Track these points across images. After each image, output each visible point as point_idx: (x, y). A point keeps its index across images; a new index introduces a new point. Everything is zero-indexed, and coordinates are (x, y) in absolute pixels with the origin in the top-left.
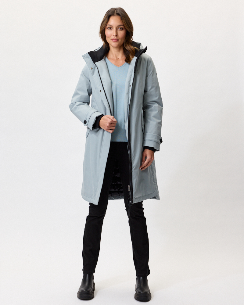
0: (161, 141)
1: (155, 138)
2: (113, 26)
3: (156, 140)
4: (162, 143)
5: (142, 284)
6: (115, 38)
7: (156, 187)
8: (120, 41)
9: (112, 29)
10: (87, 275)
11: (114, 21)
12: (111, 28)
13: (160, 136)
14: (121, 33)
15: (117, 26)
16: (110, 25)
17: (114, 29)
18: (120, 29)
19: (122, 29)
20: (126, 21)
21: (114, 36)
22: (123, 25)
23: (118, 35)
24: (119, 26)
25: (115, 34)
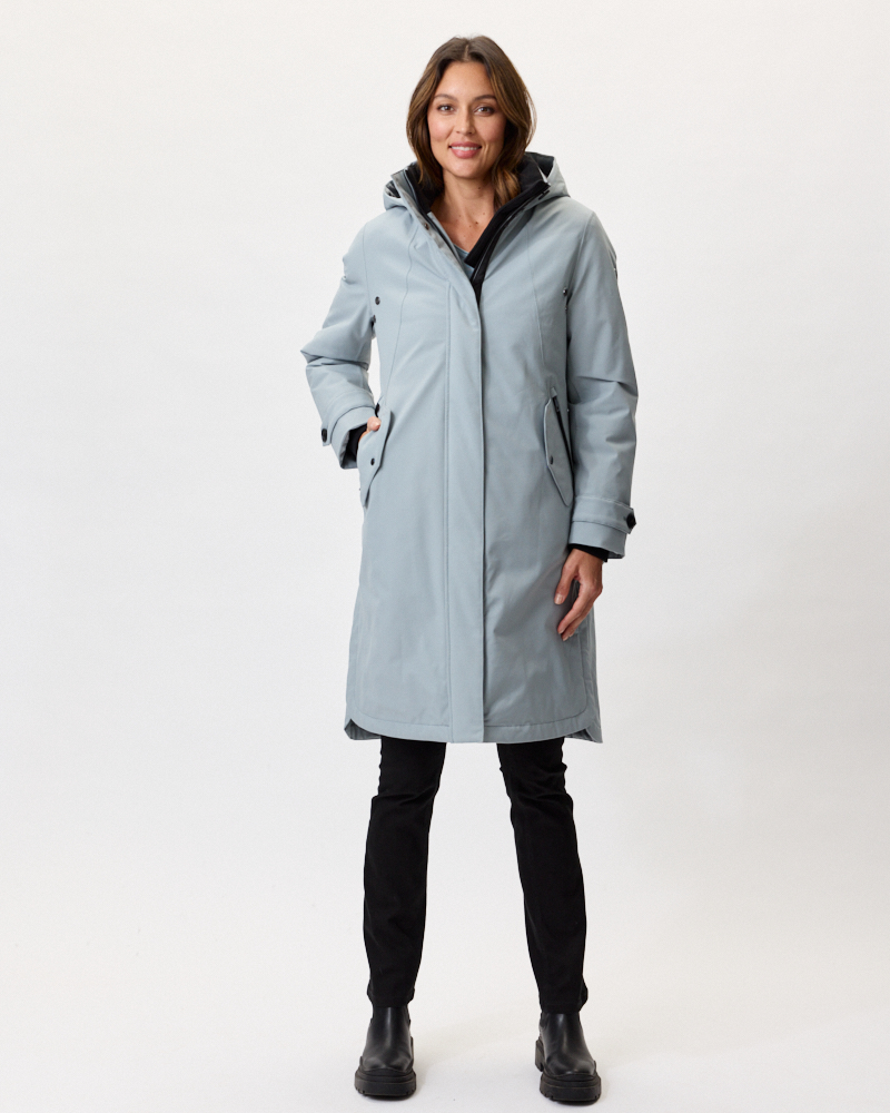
0: (631, 521)
1: (609, 514)
2: (456, 100)
3: (613, 520)
4: (635, 528)
5: (565, 1039)
6: (467, 140)
7: (592, 697)
8: (484, 151)
9: (455, 110)
10: (389, 1009)
11: (462, 83)
12: (450, 108)
13: (628, 504)
14: (487, 126)
15: (470, 99)
16: (446, 96)
17: (463, 110)
18: (485, 109)
19: (489, 110)
20: (503, 80)
21: (461, 136)
22: (494, 97)
23: (476, 132)
24: (479, 99)
25: (463, 126)
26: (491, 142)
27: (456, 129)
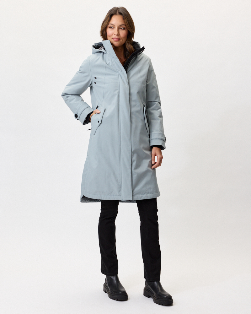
1: (162, 136)
2: (114, 25)
6: (117, 37)
8: (121, 40)
9: (114, 28)
11: (116, 21)
14: (123, 33)
15: (118, 25)
16: (112, 24)
17: (116, 28)
19: (123, 29)
20: (128, 20)
21: (115, 36)
22: (125, 25)
23: (120, 35)
24: (121, 25)
25: (116, 33)
26: (123, 38)
27: (114, 34)
